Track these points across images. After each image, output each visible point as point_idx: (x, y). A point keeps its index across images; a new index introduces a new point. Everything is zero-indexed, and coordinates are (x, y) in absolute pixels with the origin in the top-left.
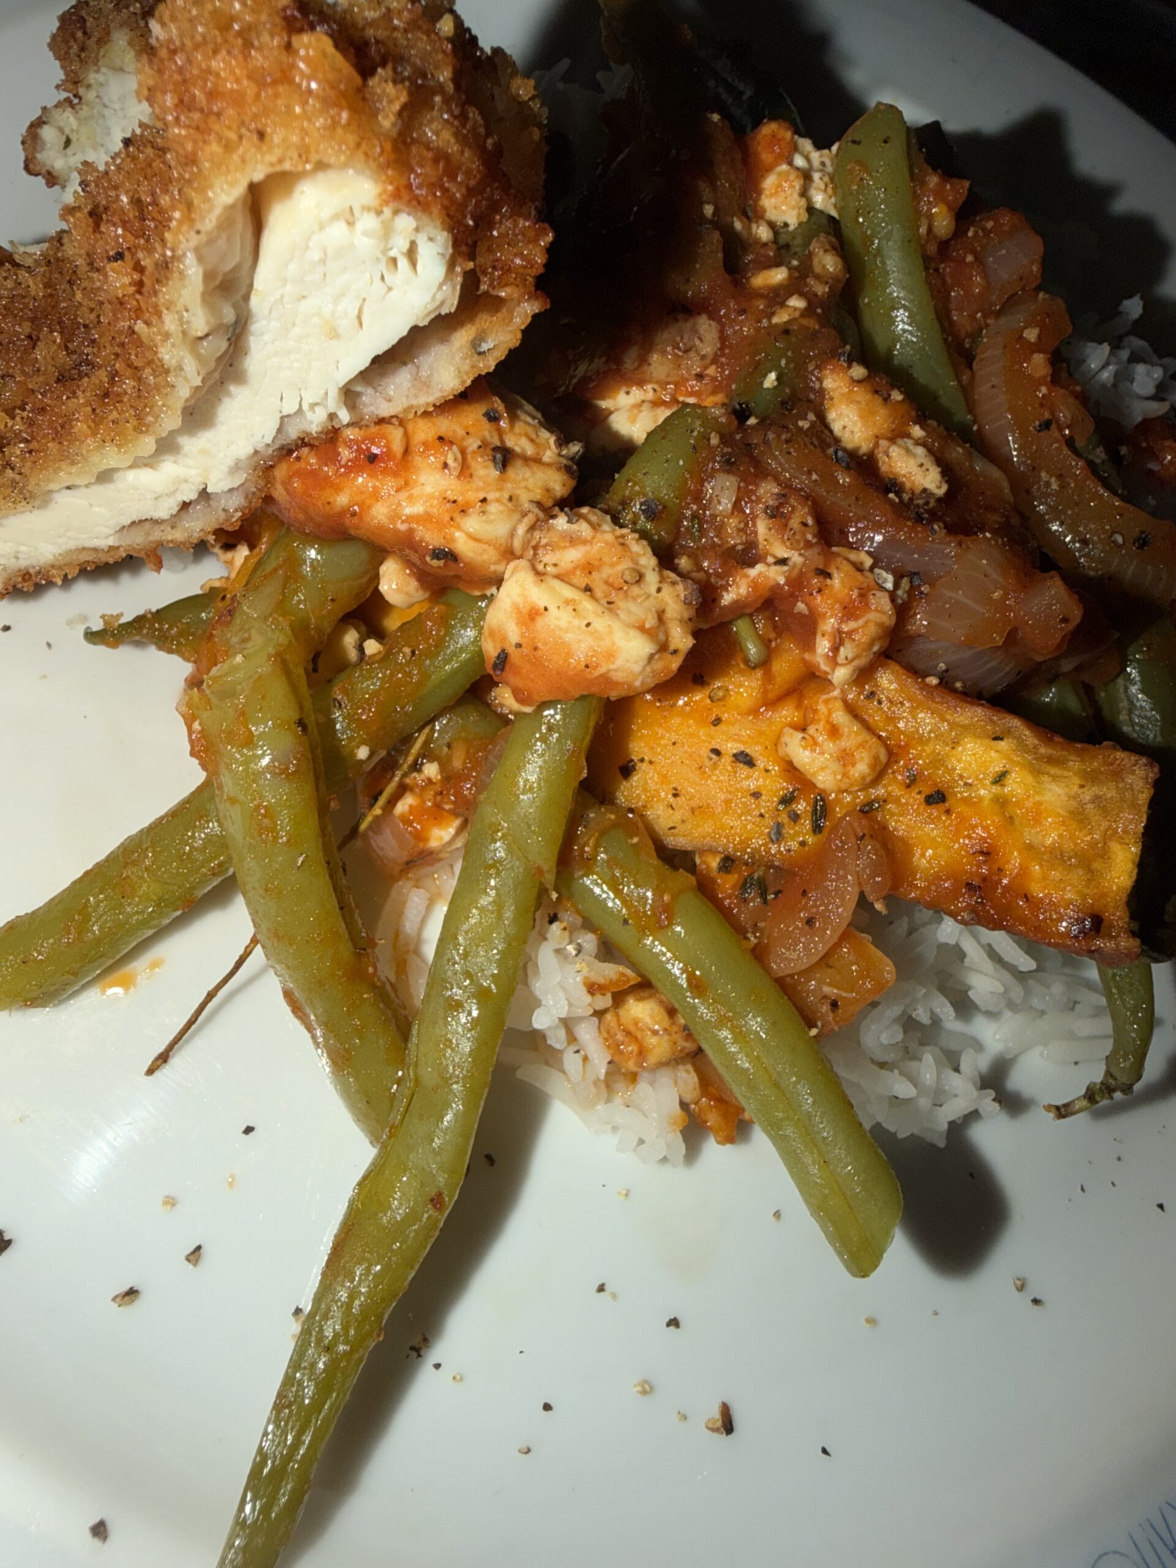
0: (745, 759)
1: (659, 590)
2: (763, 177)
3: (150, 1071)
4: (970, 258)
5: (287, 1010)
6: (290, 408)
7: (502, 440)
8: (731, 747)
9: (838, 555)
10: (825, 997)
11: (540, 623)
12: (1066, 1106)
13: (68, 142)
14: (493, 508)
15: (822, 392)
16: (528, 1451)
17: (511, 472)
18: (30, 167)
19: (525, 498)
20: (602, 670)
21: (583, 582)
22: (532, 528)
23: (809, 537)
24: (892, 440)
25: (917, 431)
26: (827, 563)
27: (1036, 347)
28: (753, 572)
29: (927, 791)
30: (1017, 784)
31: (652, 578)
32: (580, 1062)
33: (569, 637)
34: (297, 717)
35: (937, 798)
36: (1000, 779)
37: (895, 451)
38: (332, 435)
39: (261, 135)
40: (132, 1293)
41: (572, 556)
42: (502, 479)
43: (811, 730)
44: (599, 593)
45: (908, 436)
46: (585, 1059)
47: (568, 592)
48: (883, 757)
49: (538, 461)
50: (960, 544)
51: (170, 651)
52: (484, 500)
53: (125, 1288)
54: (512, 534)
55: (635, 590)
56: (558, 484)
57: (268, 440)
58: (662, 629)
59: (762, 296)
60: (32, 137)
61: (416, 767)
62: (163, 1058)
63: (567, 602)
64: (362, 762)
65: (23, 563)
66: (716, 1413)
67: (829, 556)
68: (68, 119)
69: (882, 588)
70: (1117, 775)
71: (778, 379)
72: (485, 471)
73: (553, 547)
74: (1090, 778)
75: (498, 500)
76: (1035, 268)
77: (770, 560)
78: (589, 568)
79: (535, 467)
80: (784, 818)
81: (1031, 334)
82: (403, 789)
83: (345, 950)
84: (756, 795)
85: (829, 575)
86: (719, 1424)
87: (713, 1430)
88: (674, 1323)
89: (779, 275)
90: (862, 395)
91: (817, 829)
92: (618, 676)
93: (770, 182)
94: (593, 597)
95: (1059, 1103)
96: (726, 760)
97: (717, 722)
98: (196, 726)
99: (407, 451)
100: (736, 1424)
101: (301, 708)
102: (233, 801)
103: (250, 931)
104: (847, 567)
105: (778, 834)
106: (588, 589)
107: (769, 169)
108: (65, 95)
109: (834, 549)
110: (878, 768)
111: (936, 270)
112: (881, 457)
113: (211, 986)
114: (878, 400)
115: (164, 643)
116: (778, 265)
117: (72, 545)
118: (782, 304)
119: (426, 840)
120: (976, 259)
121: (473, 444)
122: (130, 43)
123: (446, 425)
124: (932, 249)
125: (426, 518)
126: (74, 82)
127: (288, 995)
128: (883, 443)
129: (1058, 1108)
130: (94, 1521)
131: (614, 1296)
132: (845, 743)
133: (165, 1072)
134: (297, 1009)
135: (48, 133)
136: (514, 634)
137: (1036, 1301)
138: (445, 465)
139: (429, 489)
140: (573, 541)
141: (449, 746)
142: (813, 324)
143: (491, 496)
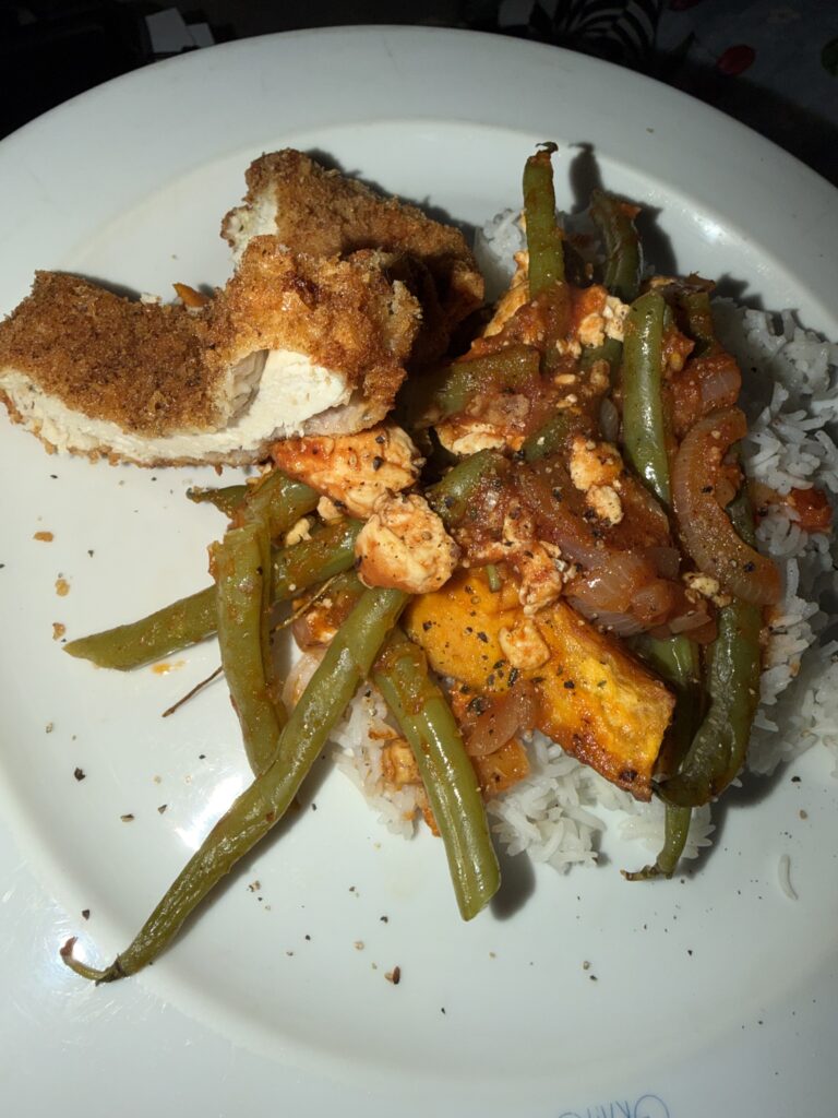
0: (483, 637)
1: (439, 546)
2: (583, 317)
3: (165, 715)
4: (692, 383)
5: (230, 704)
6: (279, 425)
7: (383, 454)
8: (477, 629)
9: (542, 546)
10: (494, 773)
11: (376, 549)
12: (633, 874)
13: (242, 228)
14: (365, 488)
15: (570, 451)
16: (291, 954)
17: (381, 470)
18: (223, 234)
19: (385, 485)
20: (401, 579)
21: (400, 534)
22: (385, 501)
23: (527, 534)
24: (600, 486)
25: (617, 484)
26: (533, 550)
27: (717, 443)
28: (495, 545)
29: (566, 680)
30: (608, 690)
31: (437, 538)
32: (367, 771)
33: (388, 560)
34: (258, 565)
35: (570, 685)
36: (601, 684)
37: (599, 493)
38: (297, 440)
39: (260, 334)
40: (130, 817)
41: (401, 519)
42: (375, 474)
43: (513, 633)
44: (407, 541)
45: (611, 485)
46: (371, 771)
47: (392, 538)
48: (546, 656)
49: (399, 466)
50: (610, 554)
51: (222, 510)
52: (363, 484)
53: (127, 814)
54: (374, 503)
55: (427, 543)
56: (404, 479)
57: (269, 434)
58: (435, 566)
59: (558, 390)
60: (226, 222)
61: (320, 600)
62: (172, 710)
63: (389, 543)
64: (292, 592)
65: (163, 456)
66: (392, 971)
67: (536, 546)
68: (245, 216)
69: (557, 570)
70: (655, 700)
71: (545, 441)
72: (368, 468)
73: (393, 512)
74: (641, 698)
75: (370, 485)
76: (732, 394)
77: (504, 541)
78: (406, 527)
79: (397, 470)
80: (496, 673)
81: (716, 434)
82: (312, 608)
83: (260, 683)
84: (485, 658)
85: (532, 556)
86: (391, 977)
87: (388, 979)
88: (385, 919)
89: (569, 379)
90: (590, 457)
91: (511, 684)
92: (410, 584)
93: (586, 321)
94: (404, 544)
95: (631, 871)
96: (474, 634)
97: (473, 614)
98: (214, 559)
99: (333, 452)
100: (401, 980)
101: (263, 561)
102: (221, 599)
103: (220, 664)
104: (544, 553)
105: (491, 680)
106: (402, 538)
107: (587, 314)
108: (245, 203)
109: (542, 542)
110: (542, 662)
111: (669, 388)
112: (590, 495)
113: (201, 682)
114: (599, 462)
115: (221, 505)
116: (571, 373)
117: (184, 455)
118: (564, 398)
119: (319, 636)
120: (696, 384)
121: (365, 453)
122: (276, 193)
123: (354, 442)
124: (669, 375)
125: (335, 486)
126: (250, 198)
127: (231, 697)
128: (595, 487)
129: (628, 874)
130: (85, 909)
131: (357, 895)
132: (528, 644)
133: (171, 716)
134: (234, 704)
135: (234, 220)
136: (365, 551)
137: (593, 978)
138: (349, 463)
139: (338, 472)
140: (403, 511)
141: (338, 592)
142: (578, 412)
143: (367, 482)
